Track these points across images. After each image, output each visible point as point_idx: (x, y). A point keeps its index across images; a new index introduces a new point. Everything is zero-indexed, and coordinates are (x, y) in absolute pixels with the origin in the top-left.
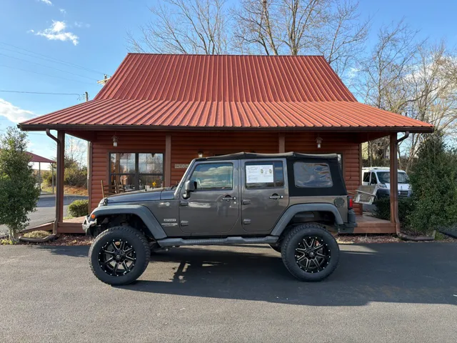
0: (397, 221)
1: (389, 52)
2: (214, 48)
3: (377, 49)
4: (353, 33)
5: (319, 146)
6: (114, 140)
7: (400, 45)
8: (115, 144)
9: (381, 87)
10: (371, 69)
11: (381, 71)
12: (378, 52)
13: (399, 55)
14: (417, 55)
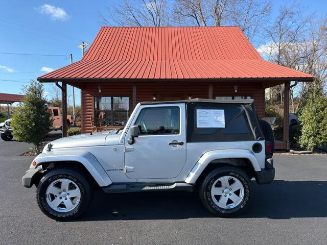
0: (288, 141)
1: (287, 22)
2: (160, 20)
3: (279, 20)
4: (261, 8)
5: (236, 91)
6: (99, 88)
7: (295, 17)
8: (100, 91)
9: (281, 48)
10: (273, 35)
11: (281, 36)
12: (279, 23)
13: (294, 24)
14: (308, 24)
